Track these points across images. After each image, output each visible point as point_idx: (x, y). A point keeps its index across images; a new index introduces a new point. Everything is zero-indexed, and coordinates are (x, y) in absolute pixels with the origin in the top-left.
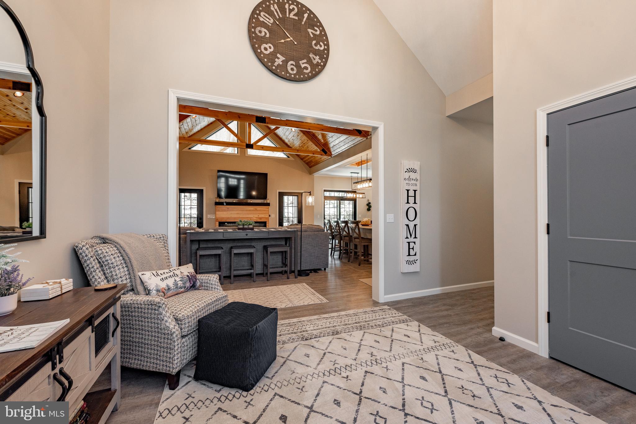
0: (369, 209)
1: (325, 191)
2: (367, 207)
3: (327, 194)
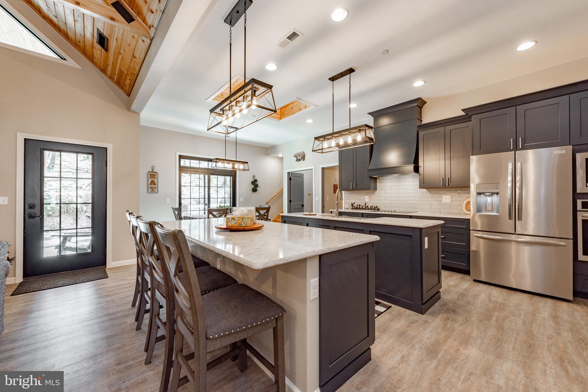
0: (255, 190)
1: (181, 157)
2: (253, 186)
3: (185, 163)
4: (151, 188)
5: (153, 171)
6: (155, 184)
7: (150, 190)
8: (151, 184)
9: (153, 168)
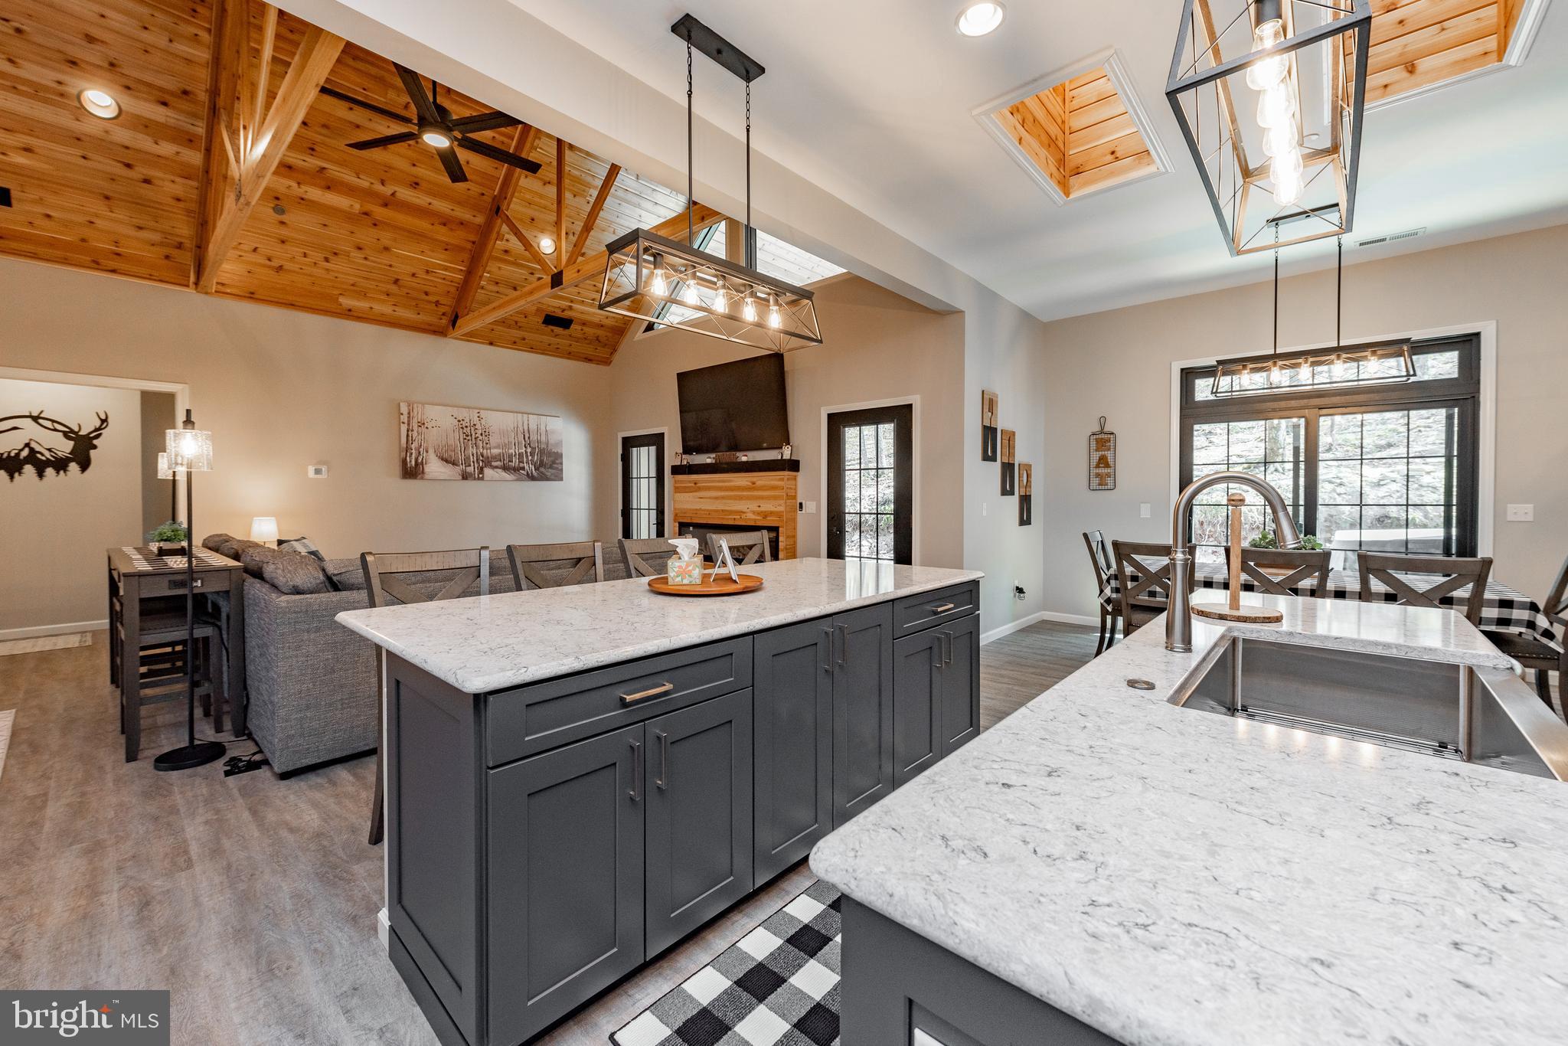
1: (1189, 375)
3: (1203, 390)
4: (1098, 475)
5: (1102, 432)
6: (1107, 466)
7: (1095, 481)
8: (1097, 466)
9: (1102, 421)
